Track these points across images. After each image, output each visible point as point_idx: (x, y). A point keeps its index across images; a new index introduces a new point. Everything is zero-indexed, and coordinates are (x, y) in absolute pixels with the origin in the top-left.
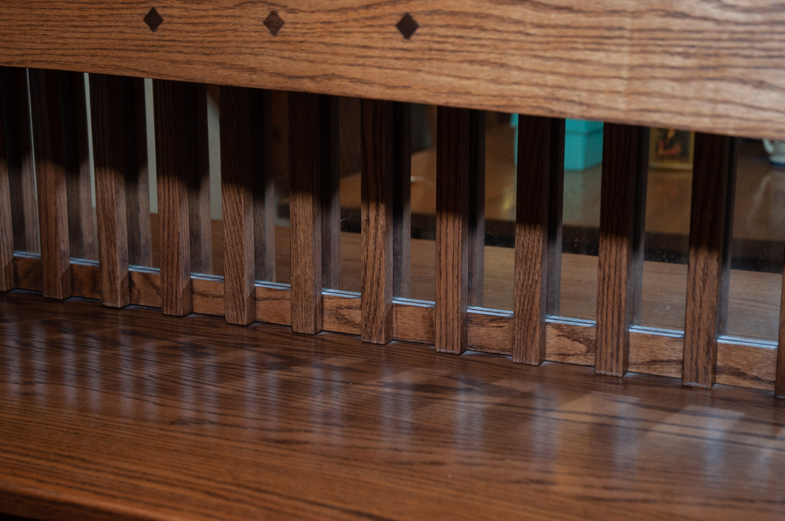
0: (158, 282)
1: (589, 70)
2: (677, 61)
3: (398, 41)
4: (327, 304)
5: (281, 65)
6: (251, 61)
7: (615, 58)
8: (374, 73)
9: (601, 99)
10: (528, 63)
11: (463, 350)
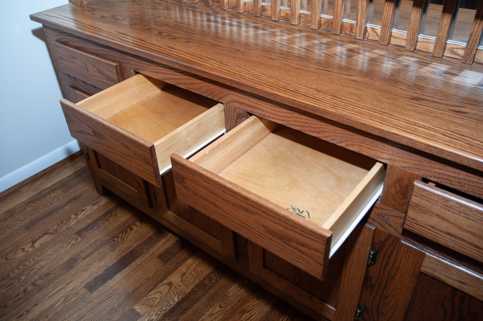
4: (448, 46)
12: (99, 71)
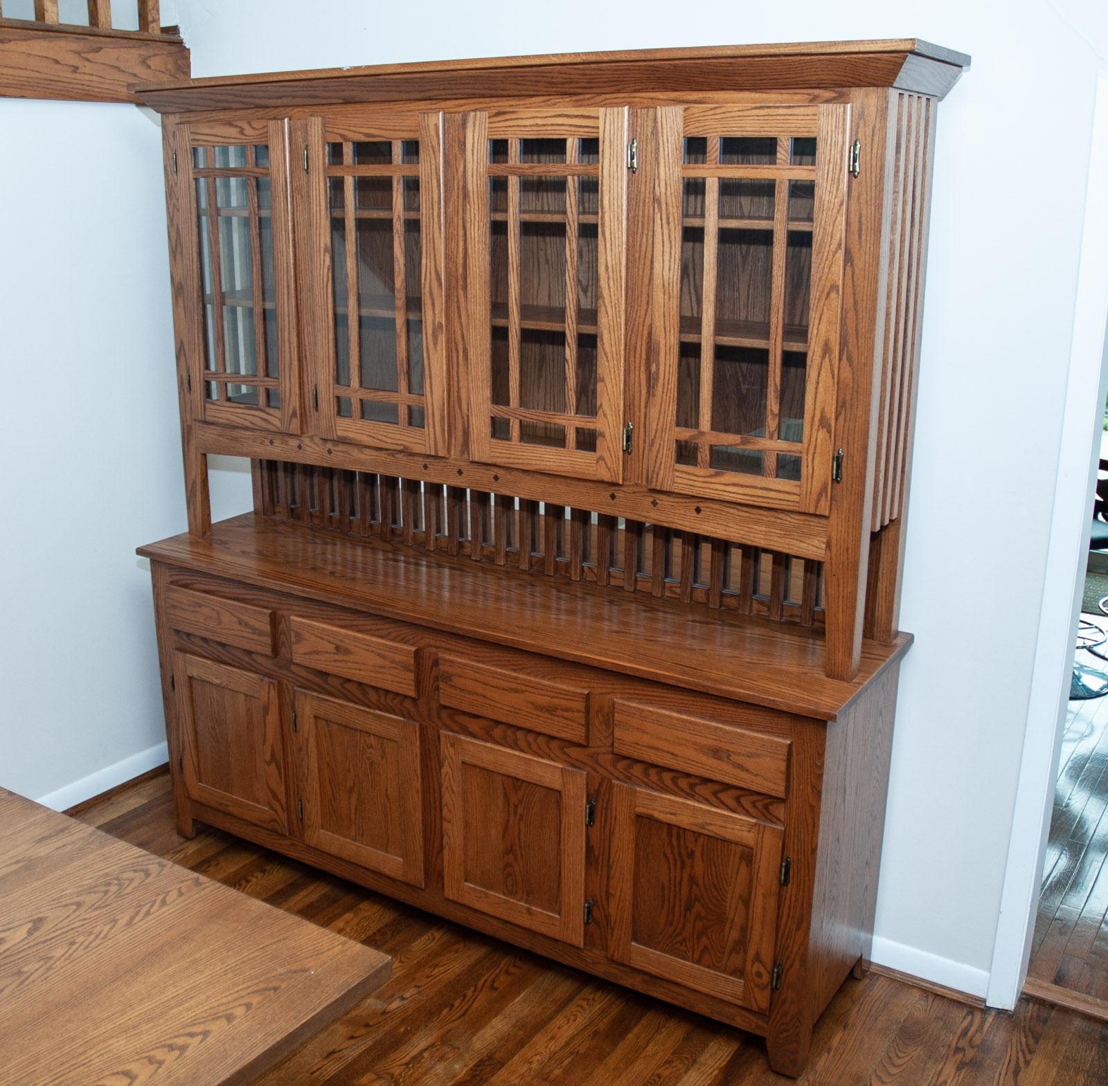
0: (595, 571)
1: (753, 531)
2: (778, 532)
3: (695, 514)
4: (667, 585)
5: (657, 517)
6: (646, 514)
7: (761, 528)
8: (687, 523)
9: (757, 540)
10: (735, 527)
11: (720, 607)
12: (240, 622)
